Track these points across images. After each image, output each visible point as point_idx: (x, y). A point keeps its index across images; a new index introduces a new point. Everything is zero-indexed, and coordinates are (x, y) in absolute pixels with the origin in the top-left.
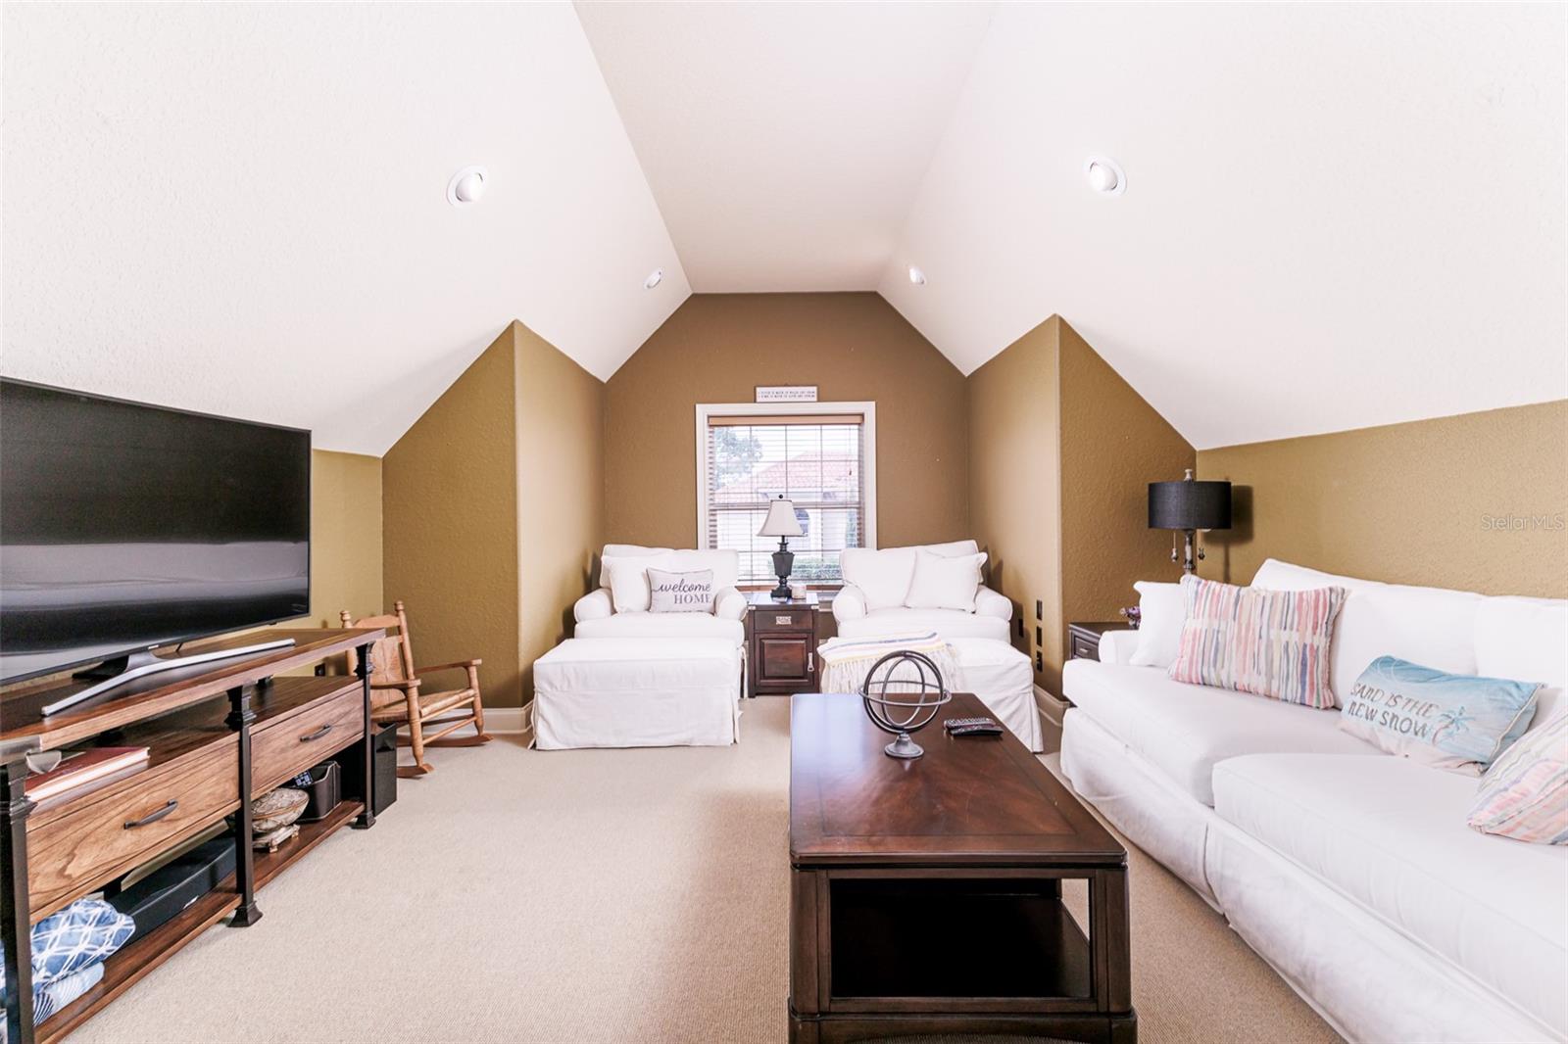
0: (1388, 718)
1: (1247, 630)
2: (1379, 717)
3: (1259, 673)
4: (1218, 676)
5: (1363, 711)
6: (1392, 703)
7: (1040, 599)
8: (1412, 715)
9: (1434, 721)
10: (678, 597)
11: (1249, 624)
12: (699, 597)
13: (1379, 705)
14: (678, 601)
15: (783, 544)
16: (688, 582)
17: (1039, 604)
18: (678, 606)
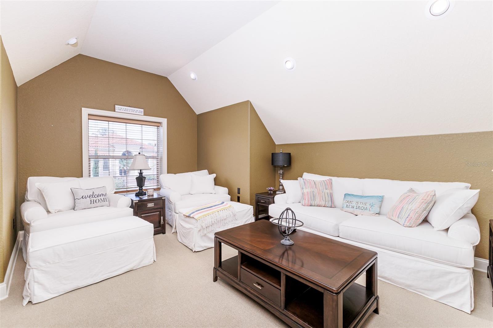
0: (358, 207)
1: (320, 191)
2: (355, 207)
3: (323, 201)
4: (315, 203)
5: (350, 206)
6: (357, 203)
7: (239, 187)
8: (363, 206)
9: (368, 206)
10: (92, 201)
11: (319, 189)
12: (103, 199)
13: (354, 204)
14: (92, 203)
15: (141, 173)
16: (96, 193)
17: (239, 189)
18: (93, 205)
